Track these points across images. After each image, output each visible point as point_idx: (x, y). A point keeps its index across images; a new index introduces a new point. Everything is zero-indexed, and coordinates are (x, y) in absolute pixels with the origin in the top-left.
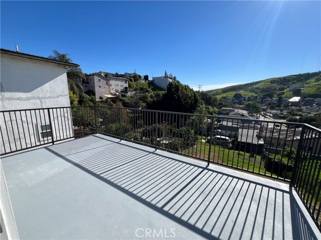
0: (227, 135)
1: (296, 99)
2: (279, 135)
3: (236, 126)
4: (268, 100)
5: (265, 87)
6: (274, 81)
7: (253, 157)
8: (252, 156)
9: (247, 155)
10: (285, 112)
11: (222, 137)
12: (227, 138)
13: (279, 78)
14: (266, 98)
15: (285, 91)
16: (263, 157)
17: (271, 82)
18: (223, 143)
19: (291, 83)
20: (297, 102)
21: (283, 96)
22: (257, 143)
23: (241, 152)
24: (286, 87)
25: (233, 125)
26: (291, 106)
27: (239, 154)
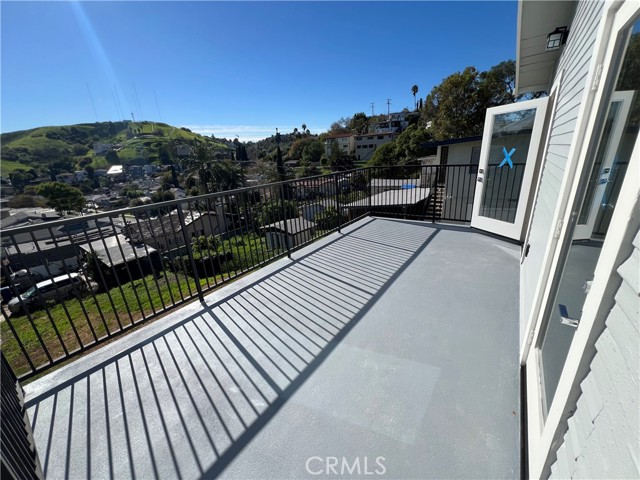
0: (57, 271)
1: (116, 169)
2: (163, 229)
3: (69, 243)
4: (66, 177)
5: (41, 147)
6: (55, 134)
7: (162, 277)
8: (158, 277)
9: (150, 278)
10: (115, 194)
11: (57, 280)
12: (73, 275)
13: (62, 128)
14: (58, 173)
15: (90, 154)
16: (174, 269)
17: (48, 136)
18: (70, 292)
19: (90, 139)
20: (120, 174)
21: (93, 165)
22: (145, 254)
23: (136, 282)
24: (86, 146)
25: (60, 244)
26: (116, 182)
27: (134, 288)
